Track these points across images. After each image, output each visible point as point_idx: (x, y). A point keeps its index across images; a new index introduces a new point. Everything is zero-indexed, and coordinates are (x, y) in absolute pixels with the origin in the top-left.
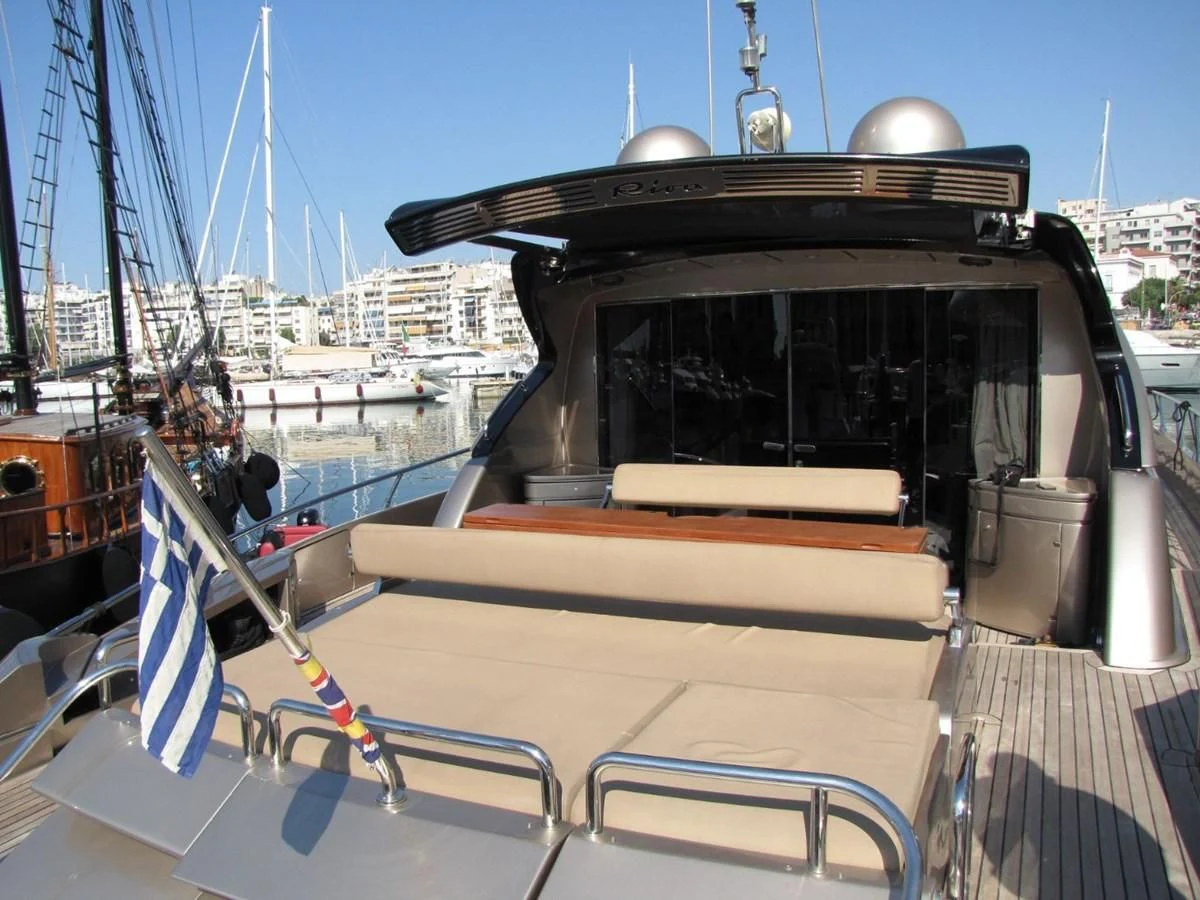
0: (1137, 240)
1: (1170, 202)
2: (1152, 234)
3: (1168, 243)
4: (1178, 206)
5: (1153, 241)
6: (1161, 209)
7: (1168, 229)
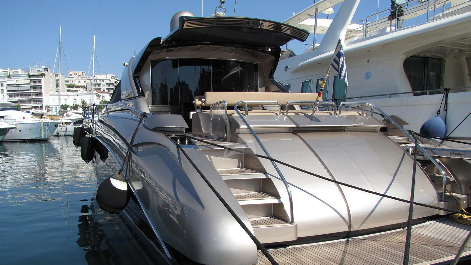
0: (97, 87)
1: (106, 75)
2: (102, 85)
3: (107, 89)
4: (109, 77)
5: (103, 88)
6: (103, 77)
7: (107, 84)
